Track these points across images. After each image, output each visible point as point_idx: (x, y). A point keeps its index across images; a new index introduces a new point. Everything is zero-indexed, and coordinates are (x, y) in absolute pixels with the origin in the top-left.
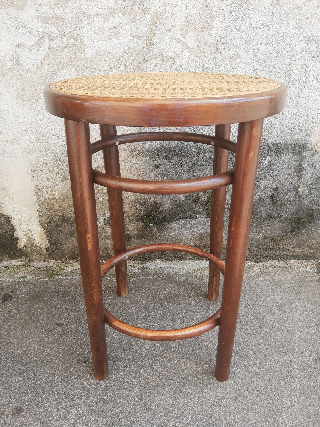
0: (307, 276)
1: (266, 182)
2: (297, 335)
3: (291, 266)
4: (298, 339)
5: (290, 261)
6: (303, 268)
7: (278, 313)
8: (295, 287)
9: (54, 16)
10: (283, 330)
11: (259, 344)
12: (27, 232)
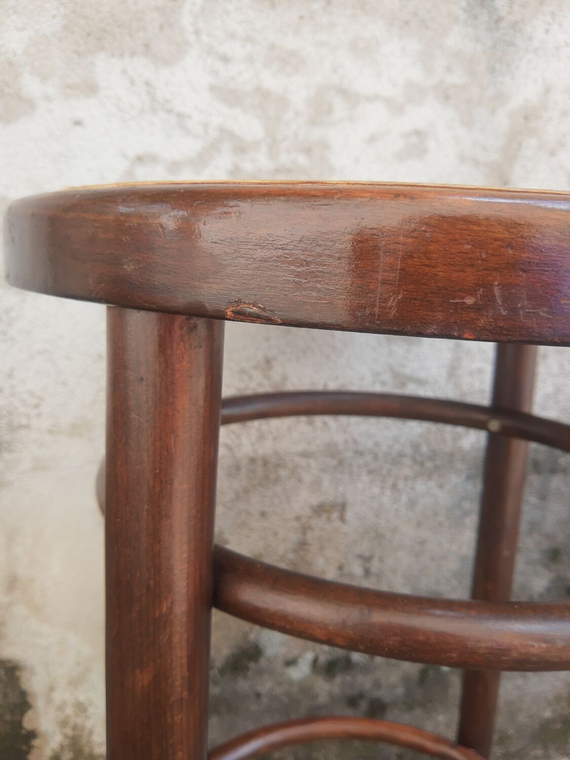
9: (258, 89)
12: (69, 711)
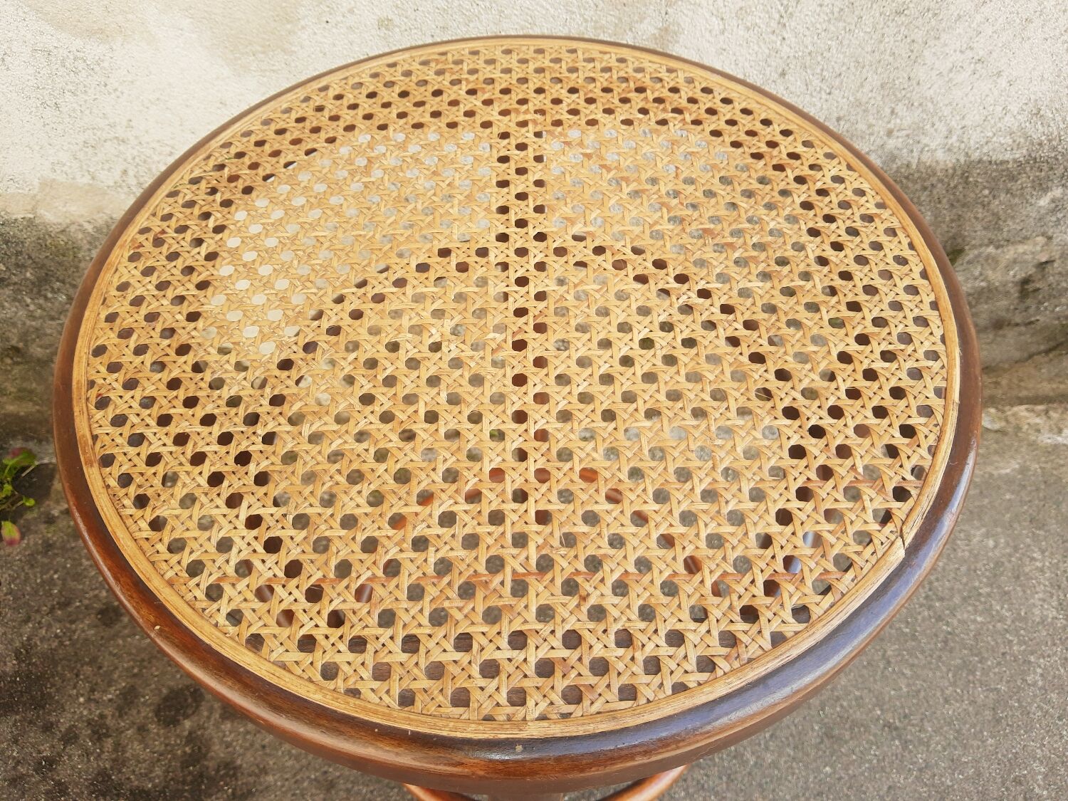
0: (1062, 462)
1: (1021, 248)
2: (1039, 671)
3: (1018, 428)
4: (1040, 683)
5: (1016, 409)
6: (1050, 435)
7: (989, 595)
8: (1030, 501)
10: (1004, 654)
11: (947, 701)
